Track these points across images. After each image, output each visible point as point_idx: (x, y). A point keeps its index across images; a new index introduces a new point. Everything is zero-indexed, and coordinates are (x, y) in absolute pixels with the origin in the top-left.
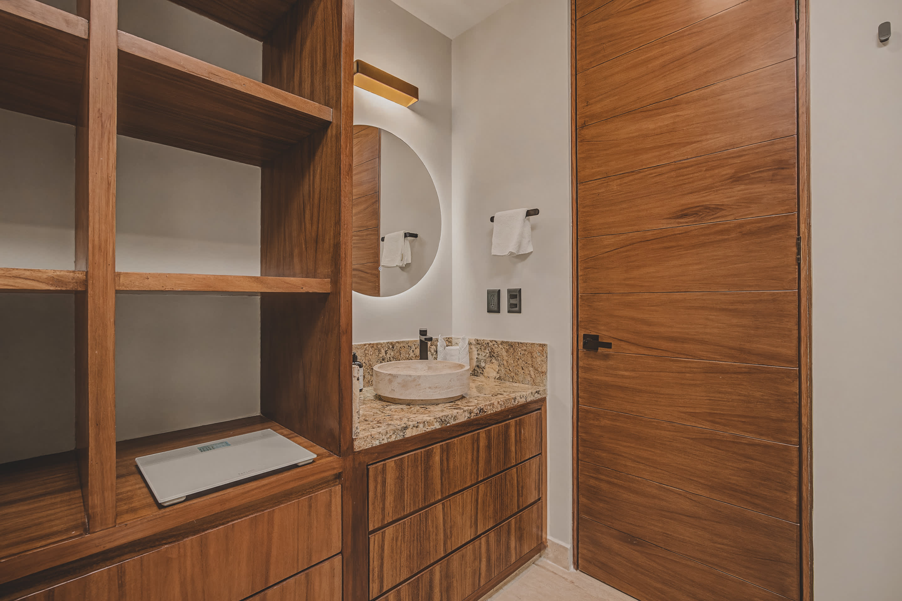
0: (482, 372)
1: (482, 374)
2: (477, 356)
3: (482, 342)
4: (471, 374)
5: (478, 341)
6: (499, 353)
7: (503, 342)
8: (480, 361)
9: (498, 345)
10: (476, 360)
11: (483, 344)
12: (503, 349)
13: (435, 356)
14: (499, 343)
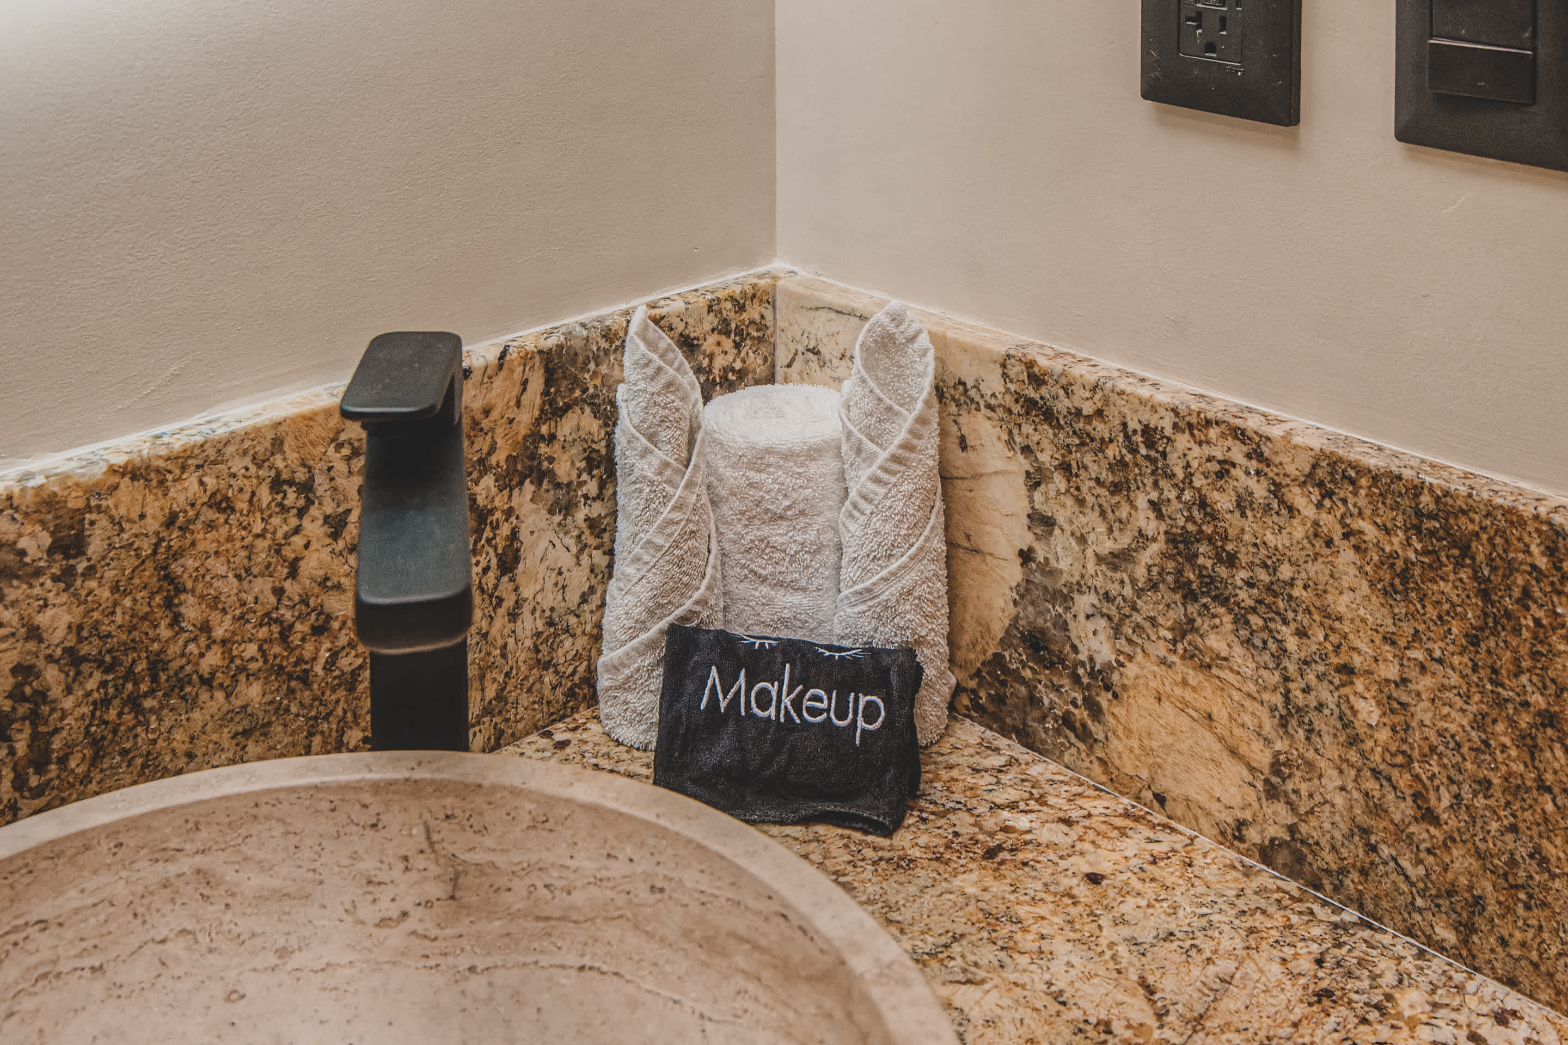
0: (1081, 714)
1: (1085, 735)
2: (1026, 539)
3: (1088, 409)
4: (965, 701)
5: (1037, 379)
6: (1286, 572)
7: (1335, 462)
8: (1067, 599)
9: (1276, 489)
10: (1014, 573)
11: (1100, 429)
12: (1347, 556)
13: (597, 509)
14: (1296, 466)
